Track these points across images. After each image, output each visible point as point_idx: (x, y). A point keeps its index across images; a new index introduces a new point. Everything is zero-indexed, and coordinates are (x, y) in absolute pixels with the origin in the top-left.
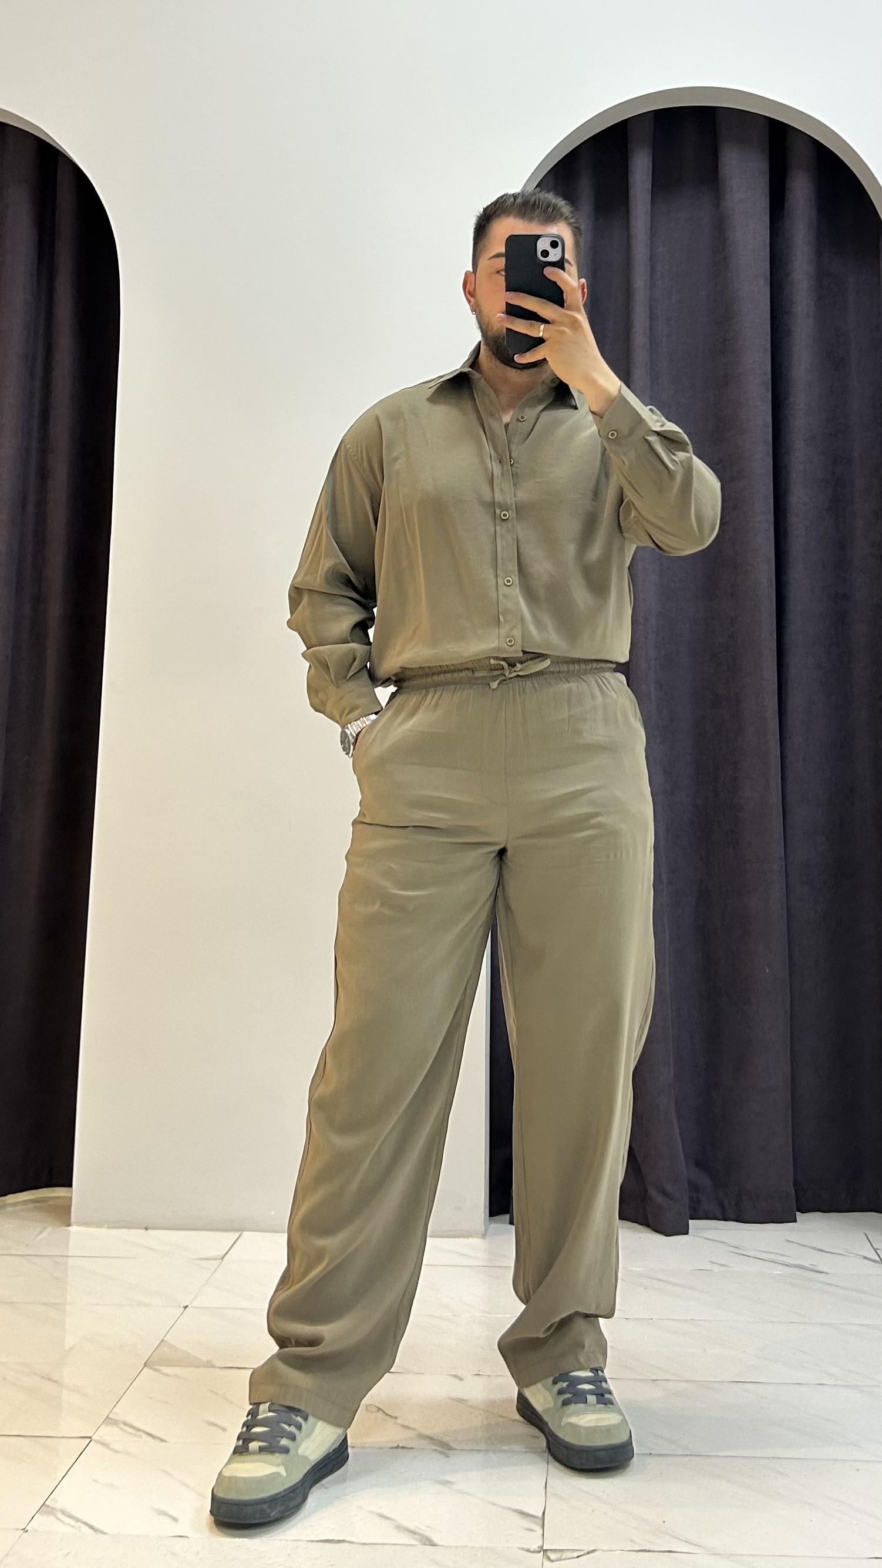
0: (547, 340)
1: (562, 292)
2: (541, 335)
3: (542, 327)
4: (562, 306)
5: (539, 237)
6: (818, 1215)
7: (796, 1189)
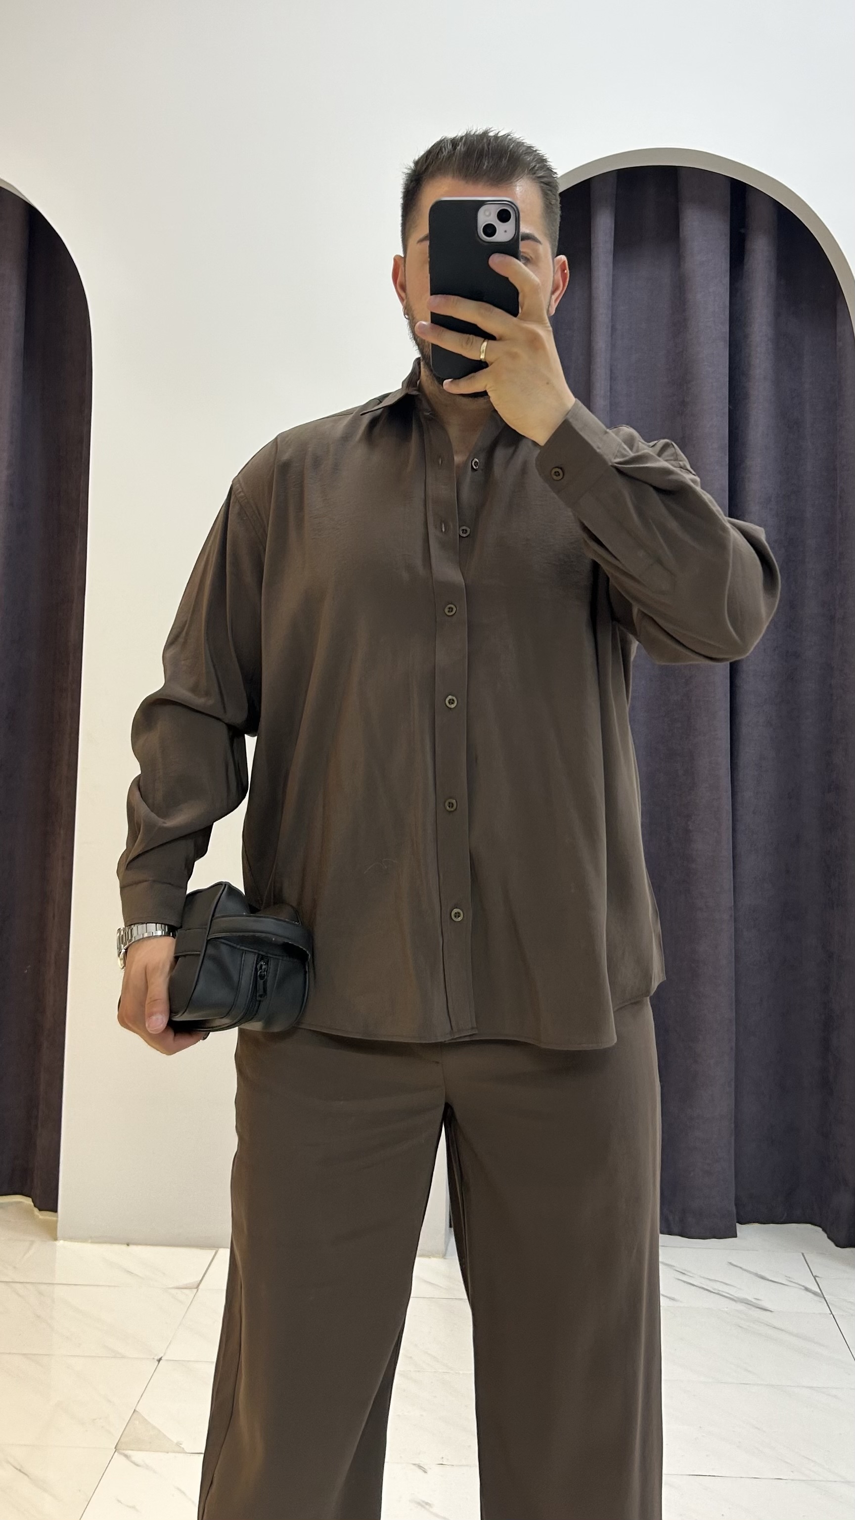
0: (492, 363)
1: (515, 292)
2: (482, 357)
3: (485, 344)
4: (514, 312)
5: (483, 203)
6: (757, 1226)
7: (736, 1205)
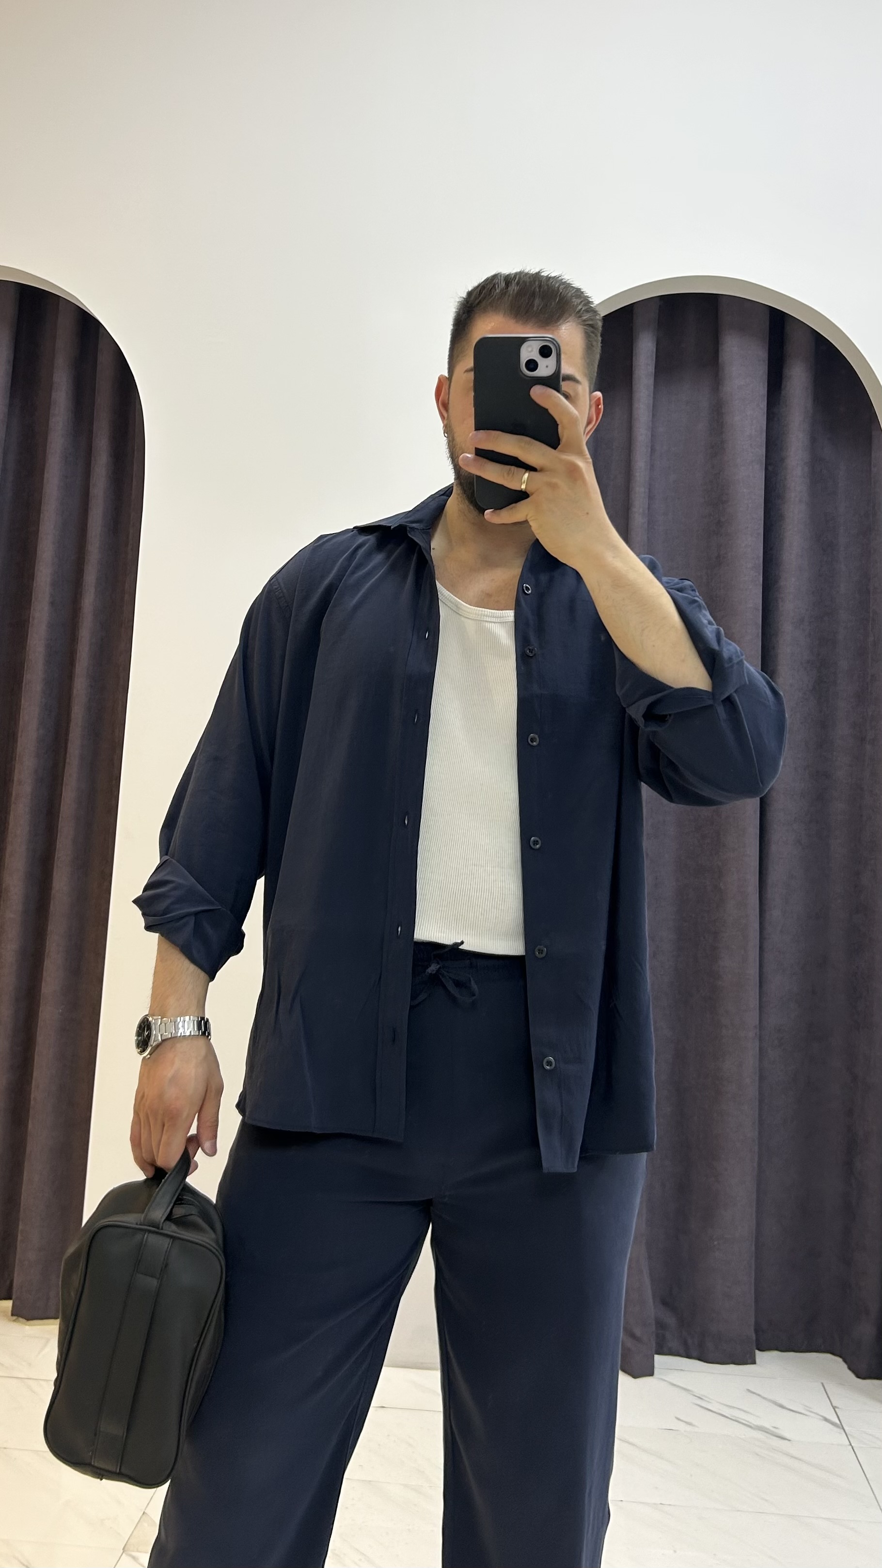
4: (554, 445)
5: (525, 340)
6: (775, 1353)
7: (756, 1331)
